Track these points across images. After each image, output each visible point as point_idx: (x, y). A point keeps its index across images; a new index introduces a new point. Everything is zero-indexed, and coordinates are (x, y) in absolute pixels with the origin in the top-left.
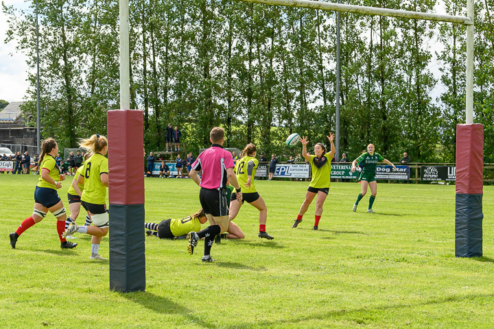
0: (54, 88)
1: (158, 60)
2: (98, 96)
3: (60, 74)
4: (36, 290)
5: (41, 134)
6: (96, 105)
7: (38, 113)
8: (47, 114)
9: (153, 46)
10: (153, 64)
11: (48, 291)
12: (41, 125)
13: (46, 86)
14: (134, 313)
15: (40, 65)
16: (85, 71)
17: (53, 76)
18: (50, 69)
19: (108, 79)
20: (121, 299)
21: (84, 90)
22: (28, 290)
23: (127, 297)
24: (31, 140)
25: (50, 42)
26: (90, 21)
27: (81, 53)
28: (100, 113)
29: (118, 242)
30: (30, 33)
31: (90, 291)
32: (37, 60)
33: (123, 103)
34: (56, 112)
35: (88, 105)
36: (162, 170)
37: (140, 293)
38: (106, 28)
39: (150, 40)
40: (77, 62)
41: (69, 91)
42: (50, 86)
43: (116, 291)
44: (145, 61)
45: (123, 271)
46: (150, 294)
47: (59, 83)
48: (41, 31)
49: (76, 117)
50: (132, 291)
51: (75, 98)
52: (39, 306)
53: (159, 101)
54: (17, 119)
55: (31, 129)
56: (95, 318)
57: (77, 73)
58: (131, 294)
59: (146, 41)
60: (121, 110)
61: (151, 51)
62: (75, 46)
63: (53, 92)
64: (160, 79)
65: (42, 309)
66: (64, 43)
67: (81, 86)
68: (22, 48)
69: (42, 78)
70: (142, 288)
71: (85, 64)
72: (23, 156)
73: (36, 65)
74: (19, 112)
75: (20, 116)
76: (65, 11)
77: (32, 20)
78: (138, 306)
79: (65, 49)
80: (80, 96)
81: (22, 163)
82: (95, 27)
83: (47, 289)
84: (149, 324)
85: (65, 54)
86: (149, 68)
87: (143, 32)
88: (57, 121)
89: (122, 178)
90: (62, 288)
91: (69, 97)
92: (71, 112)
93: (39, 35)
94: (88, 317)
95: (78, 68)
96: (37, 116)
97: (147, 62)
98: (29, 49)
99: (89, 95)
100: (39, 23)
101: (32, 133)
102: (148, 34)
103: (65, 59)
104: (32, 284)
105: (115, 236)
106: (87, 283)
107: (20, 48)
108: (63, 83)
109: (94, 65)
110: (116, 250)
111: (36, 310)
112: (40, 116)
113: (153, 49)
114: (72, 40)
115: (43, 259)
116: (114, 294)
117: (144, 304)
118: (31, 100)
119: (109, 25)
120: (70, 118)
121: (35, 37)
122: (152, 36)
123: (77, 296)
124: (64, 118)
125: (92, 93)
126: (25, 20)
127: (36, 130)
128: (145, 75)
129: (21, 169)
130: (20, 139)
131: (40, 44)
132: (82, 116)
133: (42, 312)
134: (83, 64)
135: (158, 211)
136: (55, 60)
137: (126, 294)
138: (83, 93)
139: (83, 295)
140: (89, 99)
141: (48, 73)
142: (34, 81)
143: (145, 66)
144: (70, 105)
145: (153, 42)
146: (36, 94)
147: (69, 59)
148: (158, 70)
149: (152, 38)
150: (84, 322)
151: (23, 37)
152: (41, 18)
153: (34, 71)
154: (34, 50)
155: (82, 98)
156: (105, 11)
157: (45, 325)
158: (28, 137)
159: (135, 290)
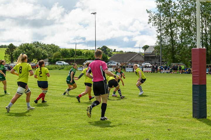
0: (167, 40)
1: (208, 29)
2: (183, 43)
3: (169, 35)
4: (164, 117)
5: (162, 58)
6: (183, 46)
7: (160, 50)
8: (164, 50)
9: (206, 23)
10: (206, 30)
11: (169, 117)
12: (162, 54)
13: (164, 39)
14: (203, 127)
15: (161, 32)
16: (179, 34)
17: (166, 36)
18: (165, 33)
19: (187, 36)
20: (198, 121)
21: (178, 41)
22: (161, 117)
23: (199, 120)
24: (158, 60)
25: (165, 23)
26: (180, 14)
27: (177, 27)
28: (184, 49)
29: (196, 99)
30: (158, 20)
31: (185, 118)
32: (160, 30)
33: (198, 46)
34: (168, 49)
35: (180, 46)
36: (209, 71)
37: (205, 119)
38: (187, 17)
39: (204, 21)
40: (176, 30)
41: (172, 41)
42: (165, 40)
43: (195, 118)
44: (202, 29)
45: (198, 110)
46: (209, 119)
47: (169, 38)
48: (162, 19)
49: (175, 51)
50: (202, 118)
51: (175, 44)
52: (166, 123)
53: (208, 45)
54: (153, 52)
55: (158, 56)
56: (187, 128)
57: (176, 34)
58: (201, 119)
59: (202, 21)
60: (197, 48)
61: (205, 25)
62: (174, 24)
64: (208, 36)
65: (167, 124)
66: (171, 23)
67: (177, 39)
68: (155, 25)
69: (162, 36)
70: (205, 117)
71: (179, 31)
72: (155, 66)
73: (160, 32)
74: (154, 49)
75: (154, 51)
76: (171, 11)
77: (158, 15)
78: (204, 124)
79: (171, 25)
80: (177, 43)
81: (155, 69)
82: (183, 17)
83: (168, 116)
84: (209, 131)
85: (171, 27)
86: (204, 32)
87: (202, 18)
88: (168, 53)
89: (197, 74)
90: (174, 116)
91: (173, 43)
92: (173, 49)
93: (161, 20)
94: (185, 128)
95: (176, 33)
96: (160, 51)
97: (203, 30)
98: (157, 26)
99: (180, 42)
100: (161, 16)
101: (158, 57)
102: (203, 19)
103: (171, 29)
104: (162, 114)
105: (195, 97)
106: (183, 115)
107: (154, 25)
108: (170, 38)
109: (182, 31)
110: (195, 102)
111: (165, 124)
112: (161, 51)
113: (206, 24)
114: (174, 22)
115: (166, 105)
116: (194, 119)
117: (207, 123)
118: (158, 45)
119: (188, 16)
120: (173, 51)
121: (160, 21)
122: (205, 19)
123: (180, 119)
124: (171, 52)
125: (182, 42)
126: (156, 15)
127: (160, 56)
128: (202, 35)
129: (154, 71)
130: (154, 60)
131: (161, 24)
132: (177, 51)
133: (167, 125)
134: (178, 31)
135: (209, 87)
136: (167, 30)
137: (199, 119)
138: (178, 42)
139: (182, 119)
140: (180, 44)
141: (164, 35)
142: (159, 38)
143: (202, 31)
144: (173, 47)
145: (206, 22)
146: (160, 43)
147: (172, 29)
148: (208, 32)
149: (205, 20)
150: (184, 129)
151: (155, 21)
152: (162, 14)
153: (159, 34)
154: (159, 26)
155: (177, 44)
156: (186, 10)
157: (169, 130)
158: (157, 59)
159: (203, 118)
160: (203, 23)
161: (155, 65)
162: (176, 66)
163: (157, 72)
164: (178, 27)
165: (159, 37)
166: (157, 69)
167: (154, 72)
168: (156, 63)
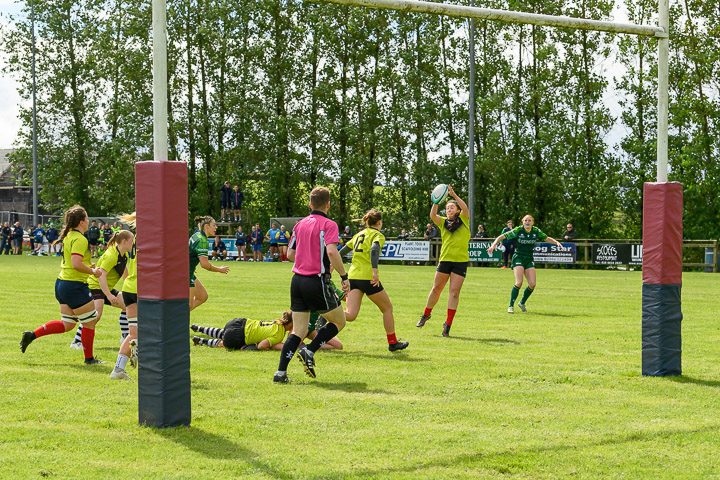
0: (58, 129)
1: (210, 89)
2: (122, 141)
3: (67, 108)
4: (31, 424)
5: (39, 196)
6: (119, 154)
7: (34, 164)
8: (48, 167)
9: (202, 68)
10: (202, 95)
11: (50, 426)
12: (39, 182)
13: (46, 126)
14: (174, 458)
15: (37, 95)
16: (104, 105)
17: (56, 112)
18: (51, 101)
19: (136, 116)
20: (155, 438)
21: (102, 132)
22: (20, 425)
23: (163, 434)
24: (24, 205)
25: (52, 62)
26: (110, 31)
27: (97, 78)
28: (125, 165)
29: (151, 355)
30: (22, 49)
31: (110, 426)
32: (34, 88)
33: (158, 151)
34: (61, 164)
35: (108, 154)
36: (215, 249)
37: (183, 429)
38: (134, 41)
39: (198, 59)
41: (79, 132)
42: (52, 126)
43: (148, 425)
44: (190, 89)
45: (157, 396)
46: (198, 430)
47: (65, 121)
48: (38, 45)
49: (90, 172)
50: (172, 426)
51: (89, 143)
52: (36, 447)
53: (211, 149)
54: (4, 174)
55: (24, 189)
56: (116, 465)
57: (92, 107)
58: (170, 430)
59: (191, 61)
60: (155, 161)
61: (200, 76)
62: (88, 68)
63: (57, 135)
64: (213, 116)
65: (39, 453)
66: (73, 63)
67: (97, 126)
68: (12, 70)
69: (40, 114)
70: (186, 421)
71: (103, 94)
72: (13, 229)
73: (31, 96)
74: (7, 164)
75: (9, 170)
76: (73, 17)
77: (25, 30)
78: (180, 448)
79: (73, 72)
80: (95, 140)
81: (11, 239)
82: (118, 40)
83: (48, 423)
84: (196, 474)
85: (74, 80)
87: (188, 47)
88: (61, 177)
89: (156, 261)
90: (69, 422)
91: (81, 142)
92: (82, 164)
93: (36, 51)
94: (108, 464)
95: (92, 100)
96: (34, 170)
97: (194, 91)
98: (22, 73)
99: (109, 139)
100: (36, 33)
101: (25, 195)
102: (195, 50)
103: (74, 87)
104: (25, 415)
105: (146, 345)
106: (105, 414)
107: (8, 70)
108: (71, 121)
109: (116, 96)
110: (149, 366)
111: (32, 453)
112: (37, 170)
113: (203, 72)
114: (84, 60)
115: (41, 379)
116: (145, 430)
117: (189, 445)
118: (24, 146)
119: (138, 38)
120: (81, 173)
121: (31, 55)
122: (201, 53)
123: (91, 432)
124: (73, 173)
125: (114, 136)
126: (16, 30)
127: (32, 190)
128: (191, 111)
129: (9, 247)
130: (8, 204)
131: (37, 64)
132: (99, 171)
133: (40, 457)
134: (100, 94)
136: (60, 88)
137: (163, 430)
138: (100, 137)
139: (99, 432)
140: (108, 145)
141: (49, 108)
142: (28, 119)
143: (190, 97)
144: (81, 155)
145: (202, 62)
146: (32, 138)
147: (80, 87)
148: (209, 104)
149: (201, 56)
150: (102, 470)
151: (12, 54)
152: (38, 26)
153: (29, 105)
154: (29, 74)
155: (100, 144)
156: (133, 17)
157: (44, 475)
158: (20, 200)
159: (176, 424)
160: (193, 67)
161: (12, 222)
162: (94, 227)
163: (20, 253)
164: (102, 80)
165: (29, 117)
166: (21, 241)
167: (7, 253)
168: (17, 218)
